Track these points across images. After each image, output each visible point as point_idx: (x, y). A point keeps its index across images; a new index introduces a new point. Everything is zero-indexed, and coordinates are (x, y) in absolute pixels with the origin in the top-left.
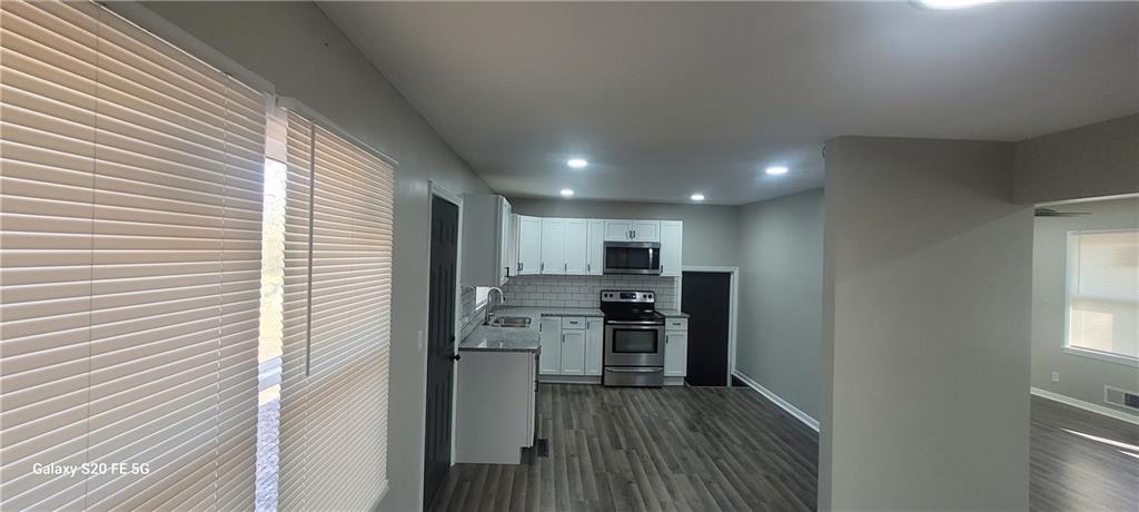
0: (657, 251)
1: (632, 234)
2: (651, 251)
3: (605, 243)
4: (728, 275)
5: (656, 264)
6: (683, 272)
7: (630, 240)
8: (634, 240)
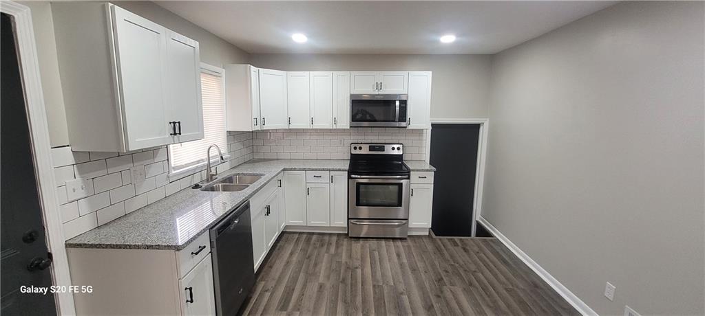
0: (404, 103)
1: (379, 86)
2: (397, 103)
3: (351, 95)
4: (476, 127)
5: (403, 117)
6: (432, 125)
7: (376, 92)
8: (381, 92)
